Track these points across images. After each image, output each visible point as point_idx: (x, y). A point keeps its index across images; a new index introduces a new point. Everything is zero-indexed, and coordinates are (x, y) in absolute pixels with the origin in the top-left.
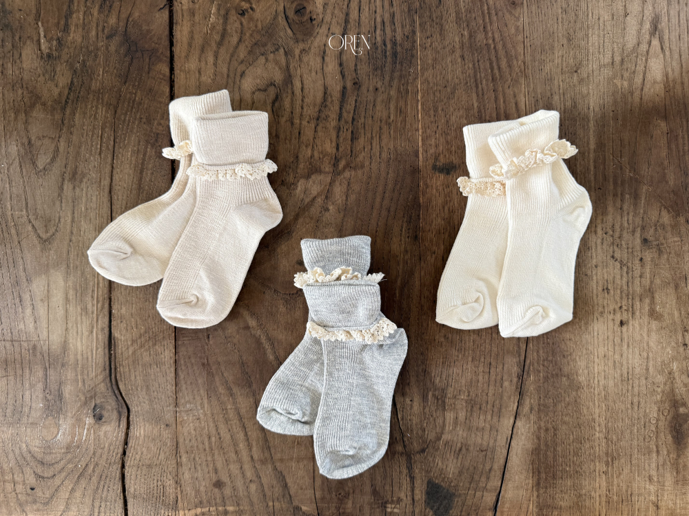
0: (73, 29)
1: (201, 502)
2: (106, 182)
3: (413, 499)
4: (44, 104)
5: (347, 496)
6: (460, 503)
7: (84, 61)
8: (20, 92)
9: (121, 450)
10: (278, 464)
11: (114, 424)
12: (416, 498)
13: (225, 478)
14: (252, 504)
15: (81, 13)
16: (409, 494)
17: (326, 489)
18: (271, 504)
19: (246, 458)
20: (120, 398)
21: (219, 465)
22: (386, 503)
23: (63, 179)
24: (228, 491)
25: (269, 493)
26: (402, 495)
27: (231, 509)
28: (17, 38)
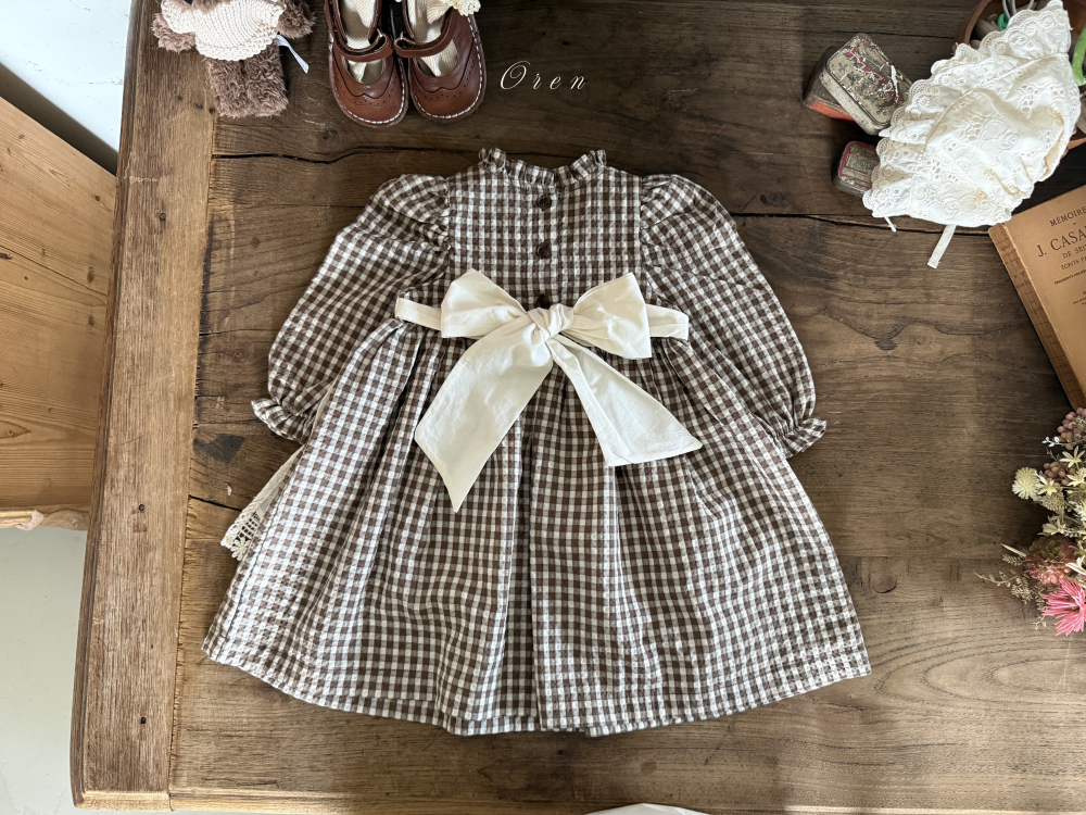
0: (690, 122)
1: (240, 225)
2: (544, 151)
3: (227, 422)
4: (620, 94)
5: (236, 360)
6: (219, 467)
7: (659, 131)
8: (632, 73)
9: (294, 154)
10: (270, 298)
11: (317, 149)
12: (229, 426)
13: (261, 247)
14: (234, 272)
15: (705, 130)
16: (233, 419)
17: (244, 341)
18: (234, 288)
19: (278, 267)
20: (341, 155)
21: (273, 242)
22: (226, 397)
23: (548, 111)
24: (249, 250)
25: (244, 287)
26: (232, 413)
27: (232, 251)
28: (683, 71)
